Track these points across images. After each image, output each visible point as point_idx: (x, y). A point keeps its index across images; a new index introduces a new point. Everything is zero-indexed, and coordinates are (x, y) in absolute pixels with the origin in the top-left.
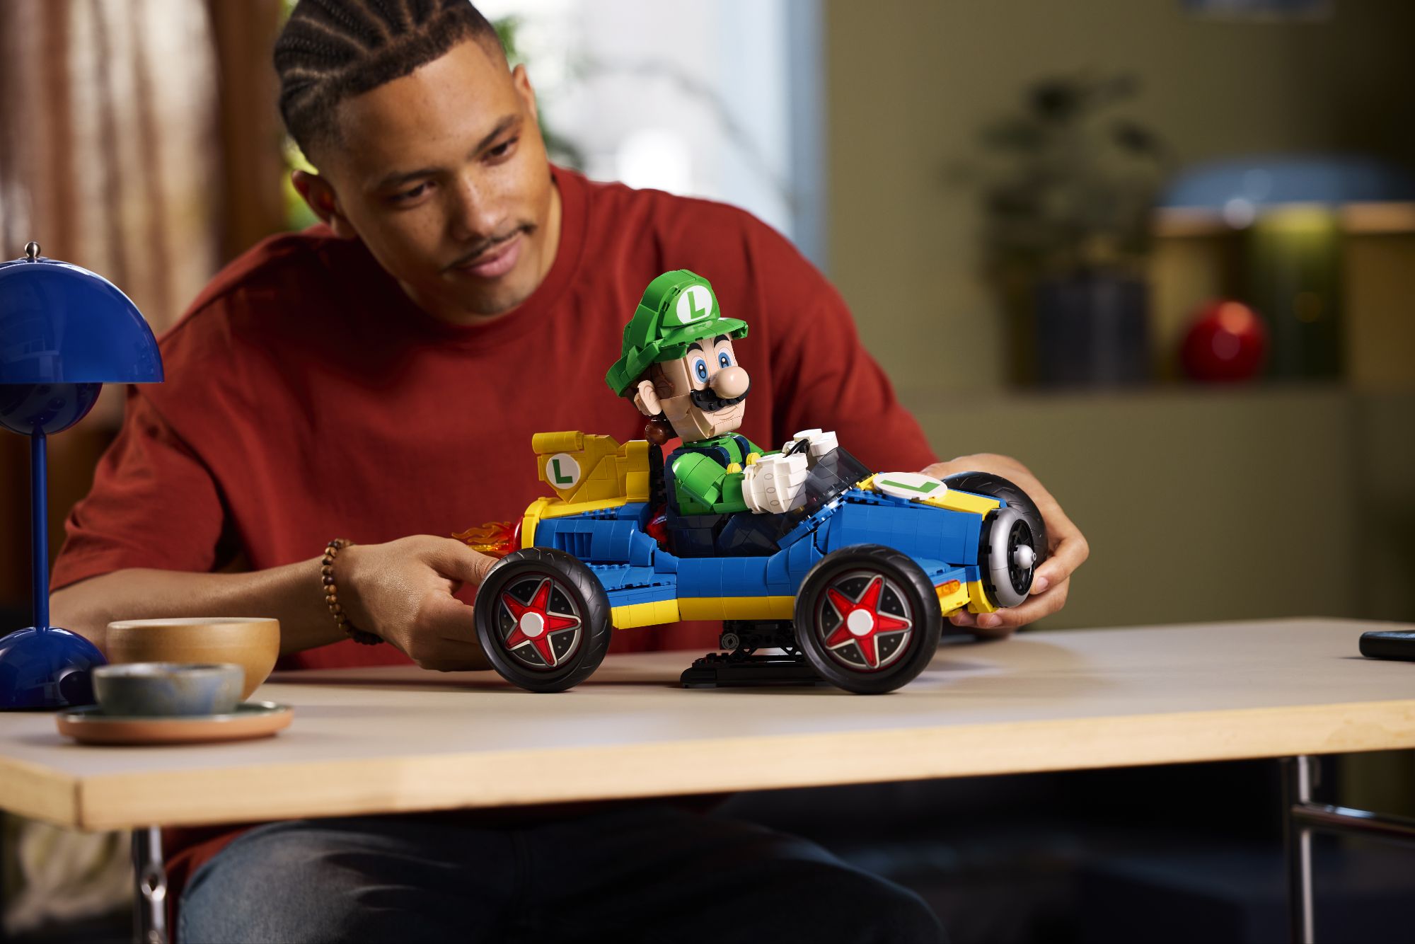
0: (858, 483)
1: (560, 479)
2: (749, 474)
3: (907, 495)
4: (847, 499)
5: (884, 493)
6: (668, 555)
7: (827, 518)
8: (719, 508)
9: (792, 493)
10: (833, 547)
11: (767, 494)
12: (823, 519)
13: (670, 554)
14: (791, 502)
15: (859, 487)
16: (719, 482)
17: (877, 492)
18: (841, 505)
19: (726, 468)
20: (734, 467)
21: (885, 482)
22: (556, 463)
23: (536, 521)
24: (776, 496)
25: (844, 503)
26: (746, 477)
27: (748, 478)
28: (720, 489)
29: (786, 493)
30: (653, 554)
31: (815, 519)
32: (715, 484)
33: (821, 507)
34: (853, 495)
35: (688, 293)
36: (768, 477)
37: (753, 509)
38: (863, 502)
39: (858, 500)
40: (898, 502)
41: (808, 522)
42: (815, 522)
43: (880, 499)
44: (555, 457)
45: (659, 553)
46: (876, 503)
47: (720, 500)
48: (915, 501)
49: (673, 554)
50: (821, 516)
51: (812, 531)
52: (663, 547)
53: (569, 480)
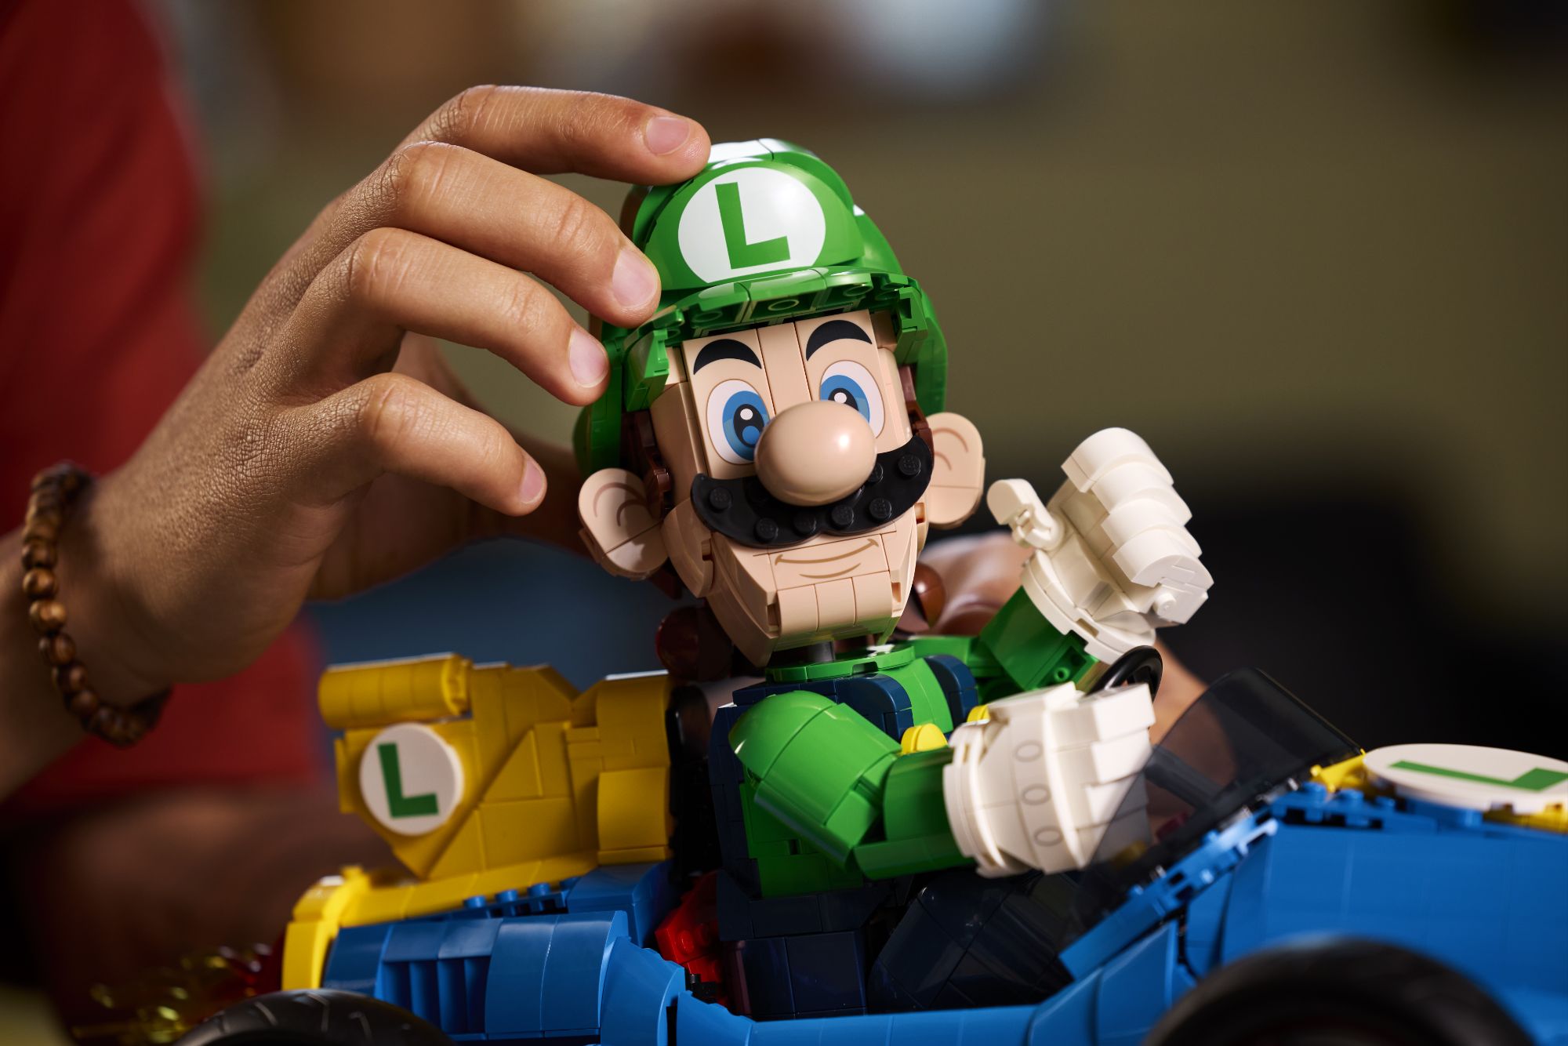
0: (1316, 771)
1: (401, 806)
2: (967, 748)
3: (1478, 798)
4: (1282, 812)
5: (1399, 792)
6: (720, 1010)
7: (1218, 873)
8: (876, 860)
9: (1102, 802)
10: (1235, 949)
11: (1025, 808)
12: (1207, 877)
13: (725, 1010)
14: (1098, 834)
15: (1320, 780)
16: (874, 778)
17: (1379, 791)
18: (1263, 836)
19: (899, 740)
20: (925, 737)
21: (1403, 765)
22: (389, 755)
23: (326, 930)
24: (1052, 814)
25: (1271, 827)
26: (958, 756)
27: (966, 758)
28: (876, 797)
29: (1083, 804)
30: (672, 1011)
31: (1179, 877)
32: (861, 784)
33: (1197, 840)
34: (1298, 802)
35: (718, 187)
36: (1026, 752)
37: (981, 859)
38: (1336, 821)
39: (1318, 817)
40: (1447, 818)
41: (1156, 888)
42: (1180, 886)
43: (1387, 810)
44: (386, 736)
45: (691, 1006)
46: (1376, 825)
47: (876, 831)
48: (1501, 816)
49: (735, 1010)
50: (1198, 869)
51: (1170, 916)
52: (702, 990)
53: (427, 805)
